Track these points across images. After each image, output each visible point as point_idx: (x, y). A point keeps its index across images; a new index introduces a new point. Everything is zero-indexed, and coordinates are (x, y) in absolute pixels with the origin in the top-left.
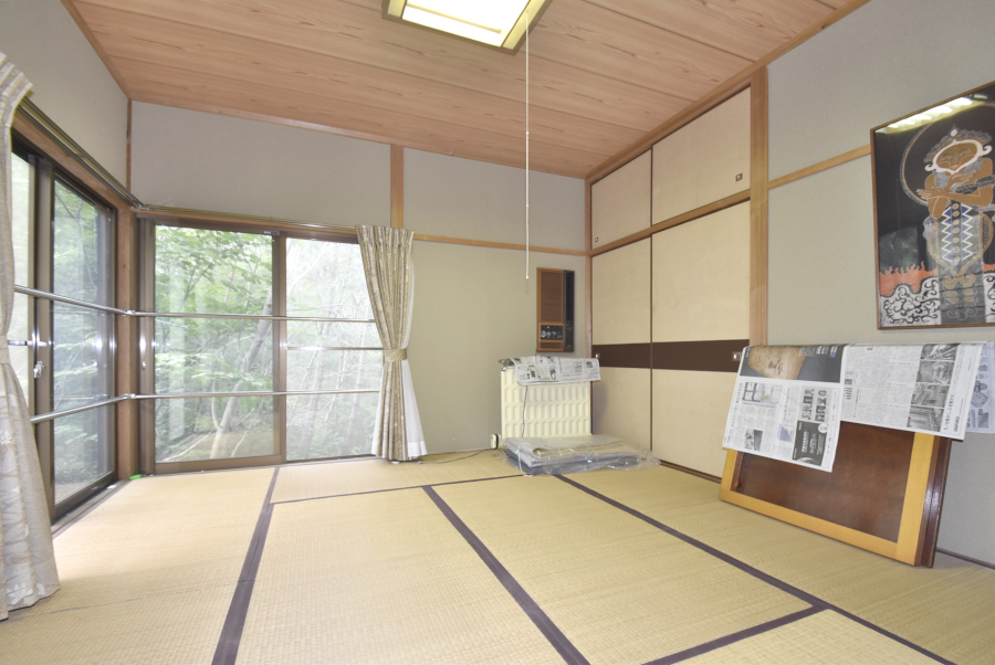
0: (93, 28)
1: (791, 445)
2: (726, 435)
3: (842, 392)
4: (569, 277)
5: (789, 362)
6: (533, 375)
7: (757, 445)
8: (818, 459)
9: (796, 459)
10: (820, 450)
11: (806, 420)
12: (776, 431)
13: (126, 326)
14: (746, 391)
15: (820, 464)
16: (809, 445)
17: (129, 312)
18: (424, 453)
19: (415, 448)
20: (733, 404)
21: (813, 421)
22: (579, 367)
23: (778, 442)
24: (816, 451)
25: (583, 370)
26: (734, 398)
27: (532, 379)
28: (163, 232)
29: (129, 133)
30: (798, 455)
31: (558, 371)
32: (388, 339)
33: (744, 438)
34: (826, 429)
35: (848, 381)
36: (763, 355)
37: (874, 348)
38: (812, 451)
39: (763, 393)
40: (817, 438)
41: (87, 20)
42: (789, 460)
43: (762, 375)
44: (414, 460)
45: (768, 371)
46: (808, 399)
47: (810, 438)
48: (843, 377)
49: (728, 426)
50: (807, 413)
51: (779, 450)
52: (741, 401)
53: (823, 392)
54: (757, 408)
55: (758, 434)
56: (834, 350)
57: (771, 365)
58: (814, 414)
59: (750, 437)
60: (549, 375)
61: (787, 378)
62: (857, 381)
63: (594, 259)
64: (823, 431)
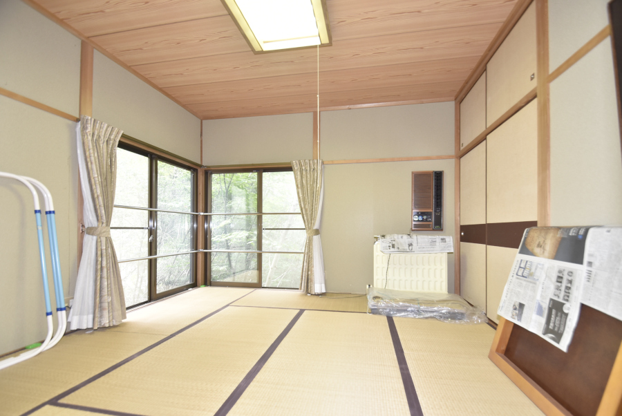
0: (174, 96)
1: (543, 320)
2: (501, 304)
3: (584, 275)
4: (439, 176)
5: (550, 243)
6: (393, 246)
7: (520, 316)
8: (558, 337)
9: (544, 334)
10: (562, 329)
11: (556, 299)
12: (535, 307)
13: (200, 220)
14: (520, 267)
15: (558, 342)
16: (554, 323)
17: (202, 214)
18: (324, 291)
19: (318, 287)
20: (510, 278)
21: (561, 300)
22: (434, 242)
23: (535, 317)
24: (559, 328)
25: (437, 244)
26: (511, 274)
27: (392, 249)
28: (215, 177)
29: (201, 135)
30: (547, 331)
31: (414, 244)
32: (306, 224)
33: (511, 308)
34: (569, 309)
35: (590, 264)
36: (536, 235)
37: (612, 230)
38: (556, 329)
39: (530, 270)
40: (561, 317)
41: (170, 93)
42: (540, 334)
43: (532, 254)
44: (318, 295)
45: (537, 250)
46: (560, 279)
47: (556, 316)
48: (586, 259)
49: (503, 298)
50: (558, 292)
51: (534, 324)
52: (515, 276)
53: (570, 273)
54: (524, 283)
55: (522, 306)
56: (582, 232)
57: (539, 246)
58: (562, 294)
59: (515, 309)
60: (407, 247)
61: (549, 258)
62: (596, 263)
63: (462, 159)
64: (566, 311)
